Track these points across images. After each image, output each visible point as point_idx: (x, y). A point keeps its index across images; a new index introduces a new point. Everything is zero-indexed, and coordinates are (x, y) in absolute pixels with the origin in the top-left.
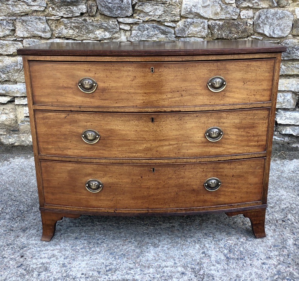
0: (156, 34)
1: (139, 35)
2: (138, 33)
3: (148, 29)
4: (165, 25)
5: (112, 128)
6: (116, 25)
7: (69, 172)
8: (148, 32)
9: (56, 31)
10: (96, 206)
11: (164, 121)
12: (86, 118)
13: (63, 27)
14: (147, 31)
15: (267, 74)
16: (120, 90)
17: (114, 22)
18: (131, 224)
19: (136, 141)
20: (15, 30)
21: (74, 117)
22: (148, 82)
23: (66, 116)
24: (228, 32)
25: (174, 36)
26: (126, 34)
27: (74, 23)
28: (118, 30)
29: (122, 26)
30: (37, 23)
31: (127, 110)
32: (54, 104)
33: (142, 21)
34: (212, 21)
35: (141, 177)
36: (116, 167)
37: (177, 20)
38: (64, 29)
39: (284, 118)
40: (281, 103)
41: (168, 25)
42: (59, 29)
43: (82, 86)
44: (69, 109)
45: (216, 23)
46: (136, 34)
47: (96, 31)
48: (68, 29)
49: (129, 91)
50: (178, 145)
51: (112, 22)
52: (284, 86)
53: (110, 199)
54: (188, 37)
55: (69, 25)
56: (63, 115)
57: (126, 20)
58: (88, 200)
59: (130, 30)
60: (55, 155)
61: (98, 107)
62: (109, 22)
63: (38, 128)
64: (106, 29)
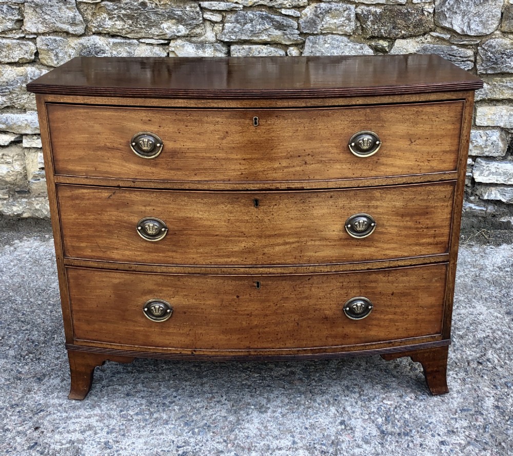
0: (266, 30)
1: (236, 30)
2: (235, 27)
3: (252, 21)
4: (281, 14)
5: (189, 215)
6: (198, 13)
7: (116, 287)
8: (252, 26)
9: (94, 22)
10: (161, 344)
11: (276, 205)
12: (144, 198)
13: (105, 15)
14: (250, 24)
15: (450, 127)
16: (201, 155)
17: (194, 7)
18: (221, 367)
19: (229, 237)
20: (23, 20)
21: (125, 196)
22: (248, 141)
23: (111, 196)
24: (390, 26)
25: (297, 32)
26: (215, 28)
27: (125, 9)
28: (201, 22)
29: (208, 16)
30: (60, 9)
31: (213, 187)
32: (90, 174)
33: (241, 6)
34: (363, 7)
35: (238, 297)
36: (195, 280)
37: (302, 5)
38: (107, 19)
39: (487, 173)
40: (482, 148)
41: (287, 13)
42: (99, 20)
43: (138, 147)
44: (116, 184)
45: (369, 11)
46: (232, 30)
47: (162, 23)
48: (114, 20)
49: (218, 155)
50: (299, 244)
51: (191, 7)
52: (486, 118)
53: (184, 332)
54: (322, 34)
55: (116, 12)
56: (105, 194)
57: (214, 5)
58: (148, 334)
59: (222, 22)
60: (92, 258)
61: (164, 181)
62: (185, 8)
63: (62, 214)
64: (180, 20)
